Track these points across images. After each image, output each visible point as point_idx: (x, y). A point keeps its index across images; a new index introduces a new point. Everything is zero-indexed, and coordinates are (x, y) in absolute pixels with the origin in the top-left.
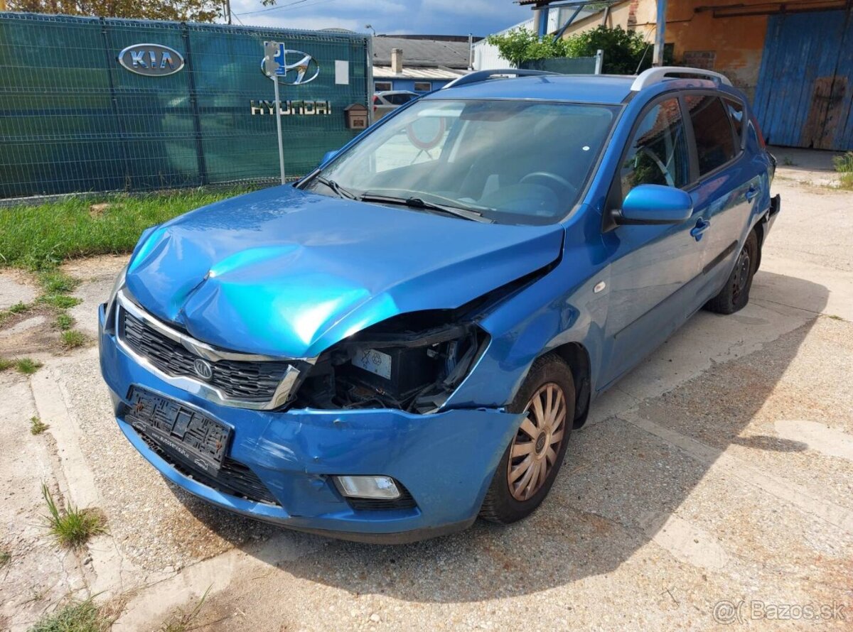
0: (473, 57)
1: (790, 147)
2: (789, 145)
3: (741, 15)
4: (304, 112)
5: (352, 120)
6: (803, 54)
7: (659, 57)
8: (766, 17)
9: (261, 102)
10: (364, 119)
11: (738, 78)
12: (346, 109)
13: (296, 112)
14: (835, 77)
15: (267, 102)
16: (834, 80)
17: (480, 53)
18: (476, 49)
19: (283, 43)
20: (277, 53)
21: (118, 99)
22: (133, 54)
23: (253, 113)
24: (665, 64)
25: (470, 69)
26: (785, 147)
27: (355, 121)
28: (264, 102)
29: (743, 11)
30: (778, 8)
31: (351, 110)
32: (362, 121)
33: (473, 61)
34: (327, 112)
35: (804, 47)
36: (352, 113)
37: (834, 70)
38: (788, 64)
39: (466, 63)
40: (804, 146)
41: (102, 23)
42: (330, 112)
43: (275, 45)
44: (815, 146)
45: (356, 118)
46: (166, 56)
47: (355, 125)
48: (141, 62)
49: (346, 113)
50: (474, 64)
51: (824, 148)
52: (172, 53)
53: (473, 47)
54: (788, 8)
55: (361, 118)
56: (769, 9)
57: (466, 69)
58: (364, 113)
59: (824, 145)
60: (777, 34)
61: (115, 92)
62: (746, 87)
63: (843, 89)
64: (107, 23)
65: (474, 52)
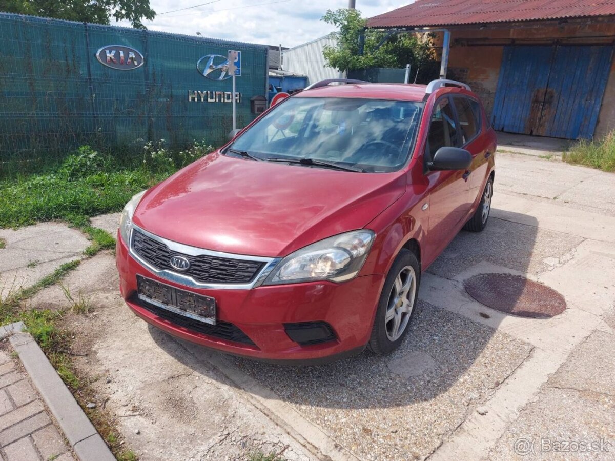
0: (282, 61)
1: (518, 134)
2: (517, 132)
3: (486, 45)
4: (224, 100)
5: (256, 106)
6: (527, 73)
7: (445, 72)
8: (502, 47)
9: (196, 92)
11: (484, 87)
12: (253, 99)
13: (219, 100)
14: (547, 88)
15: (199, 92)
16: (546, 91)
17: (288, 60)
18: (284, 55)
19: (241, 53)
20: (236, 59)
21: (94, 86)
22: (107, 52)
23: (190, 100)
24: (447, 78)
25: (280, 70)
26: (515, 134)
27: (258, 108)
28: (197, 92)
29: (487, 42)
30: (510, 42)
31: (255, 100)
33: (282, 64)
35: (527, 68)
36: (256, 102)
37: (546, 85)
38: (516, 79)
39: (277, 65)
40: (526, 133)
41: (86, 27)
42: (241, 101)
43: (235, 53)
44: (534, 134)
46: (132, 55)
47: (258, 111)
48: (113, 58)
49: (252, 102)
50: (282, 66)
51: (540, 135)
52: (136, 54)
53: (282, 54)
54: (517, 42)
55: (262, 106)
56: (504, 42)
57: (277, 69)
58: (264, 102)
59: (540, 133)
60: (510, 59)
62: (489, 93)
63: (552, 97)
64: (89, 27)
65: (282, 57)
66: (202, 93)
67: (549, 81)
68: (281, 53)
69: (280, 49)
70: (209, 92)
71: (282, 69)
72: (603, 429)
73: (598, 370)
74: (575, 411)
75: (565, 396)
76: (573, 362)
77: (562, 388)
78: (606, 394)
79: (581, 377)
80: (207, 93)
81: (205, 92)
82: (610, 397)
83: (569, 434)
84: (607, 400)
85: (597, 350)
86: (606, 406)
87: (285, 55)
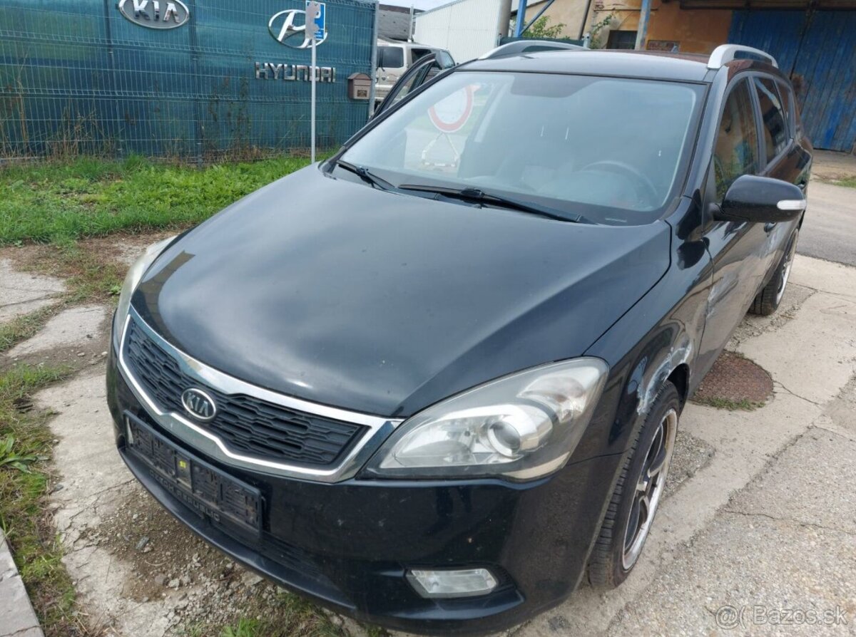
0: (414, 30)
5: (356, 89)
8: (730, 12)
9: (266, 64)
10: (368, 89)
12: (351, 78)
13: (301, 78)
15: (272, 65)
18: (417, 21)
19: (324, 4)
20: (318, 14)
21: (115, 52)
22: (136, 2)
23: (257, 76)
25: (409, 41)
27: (359, 91)
28: (269, 65)
31: (355, 79)
32: (366, 91)
33: (413, 33)
34: (332, 80)
36: (356, 82)
37: (791, 68)
39: (406, 34)
42: (334, 80)
43: (316, 5)
45: (360, 88)
46: (172, 7)
47: (359, 95)
49: (351, 81)
50: (414, 37)
52: (177, 5)
53: (415, 19)
55: (365, 88)
57: (406, 40)
58: (368, 83)
60: (741, 29)
61: (113, 43)
63: (799, 86)
65: (414, 23)
66: (276, 66)
67: (795, 62)
68: (413, 16)
69: (411, 11)
70: (286, 65)
71: (413, 41)
72: (804, 579)
73: (807, 487)
74: (765, 551)
75: (752, 527)
76: (771, 473)
77: (748, 514)
78: (815, 525)
79: (779, 498)
80: (283, 66)
81: (280, 65)
82: (820, 529)
83: (751, 586)
84: (815, 534)
85: (809, 457)
86: (813, 543)
87: (420, 21)
